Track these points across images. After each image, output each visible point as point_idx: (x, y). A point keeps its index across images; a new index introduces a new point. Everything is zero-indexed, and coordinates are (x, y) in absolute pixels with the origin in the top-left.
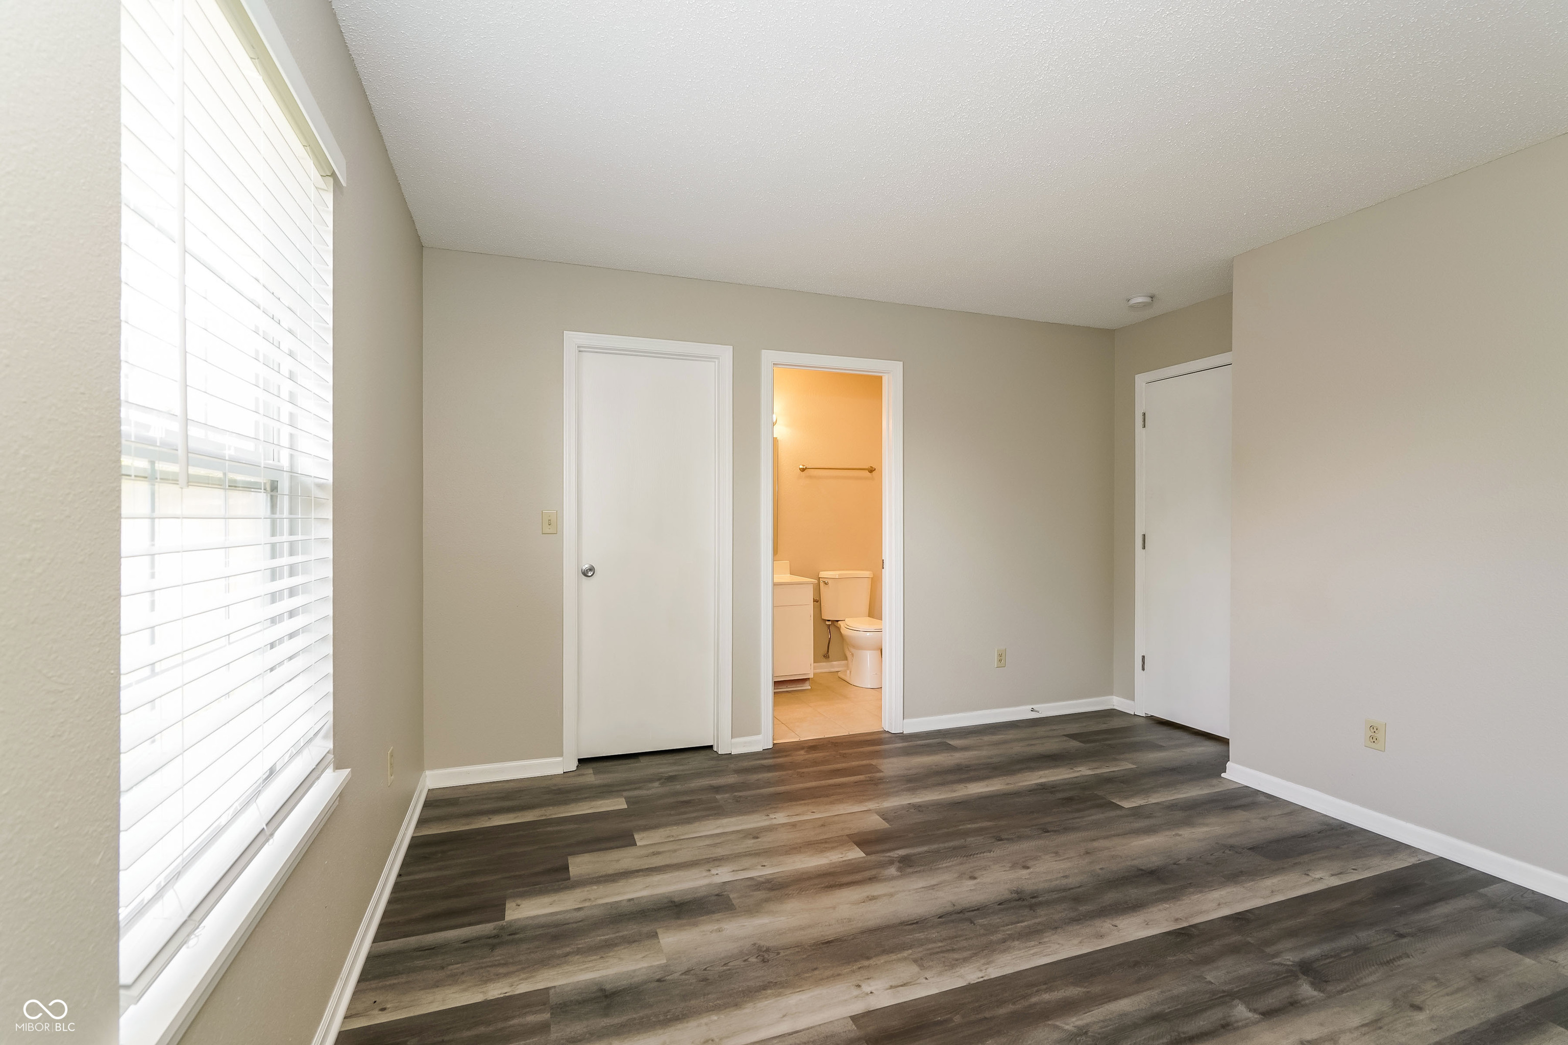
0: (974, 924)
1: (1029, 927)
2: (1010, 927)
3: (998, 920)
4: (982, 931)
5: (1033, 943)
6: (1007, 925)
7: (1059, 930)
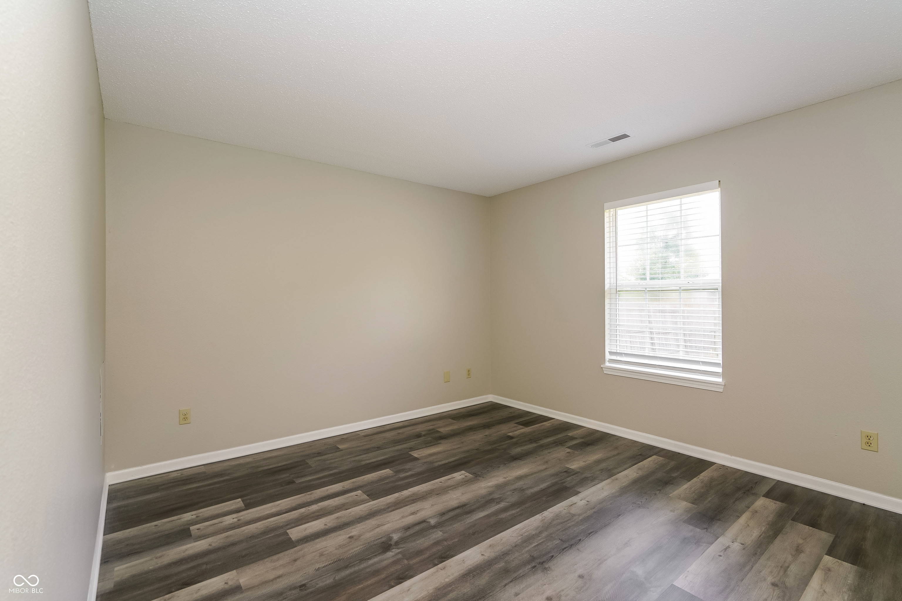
0: (560, 539)
1: (531, 544)
2: (540, 541)
3: (548, 544)
4: (553, 535)
5: (526, 534)
6: (542, 542)
7: (514, 545)
